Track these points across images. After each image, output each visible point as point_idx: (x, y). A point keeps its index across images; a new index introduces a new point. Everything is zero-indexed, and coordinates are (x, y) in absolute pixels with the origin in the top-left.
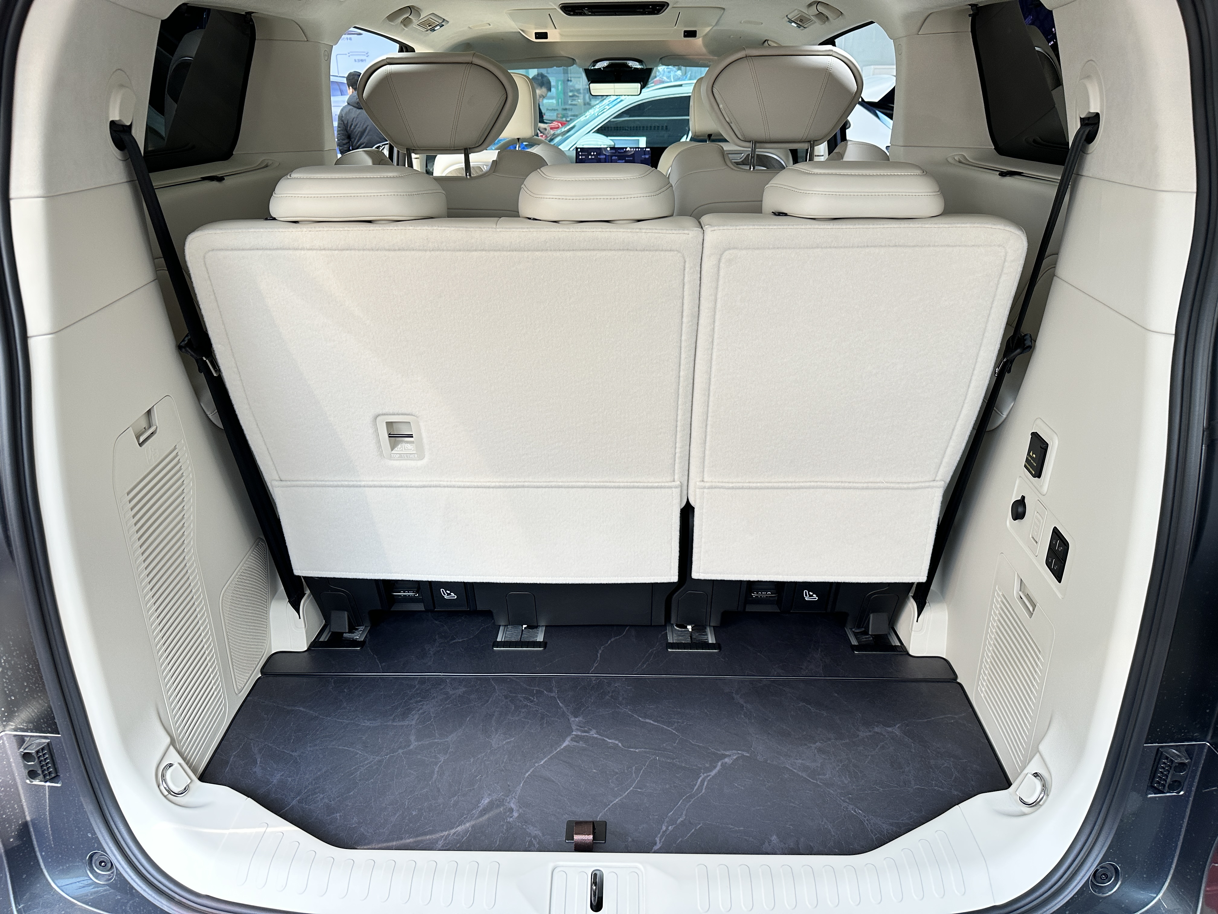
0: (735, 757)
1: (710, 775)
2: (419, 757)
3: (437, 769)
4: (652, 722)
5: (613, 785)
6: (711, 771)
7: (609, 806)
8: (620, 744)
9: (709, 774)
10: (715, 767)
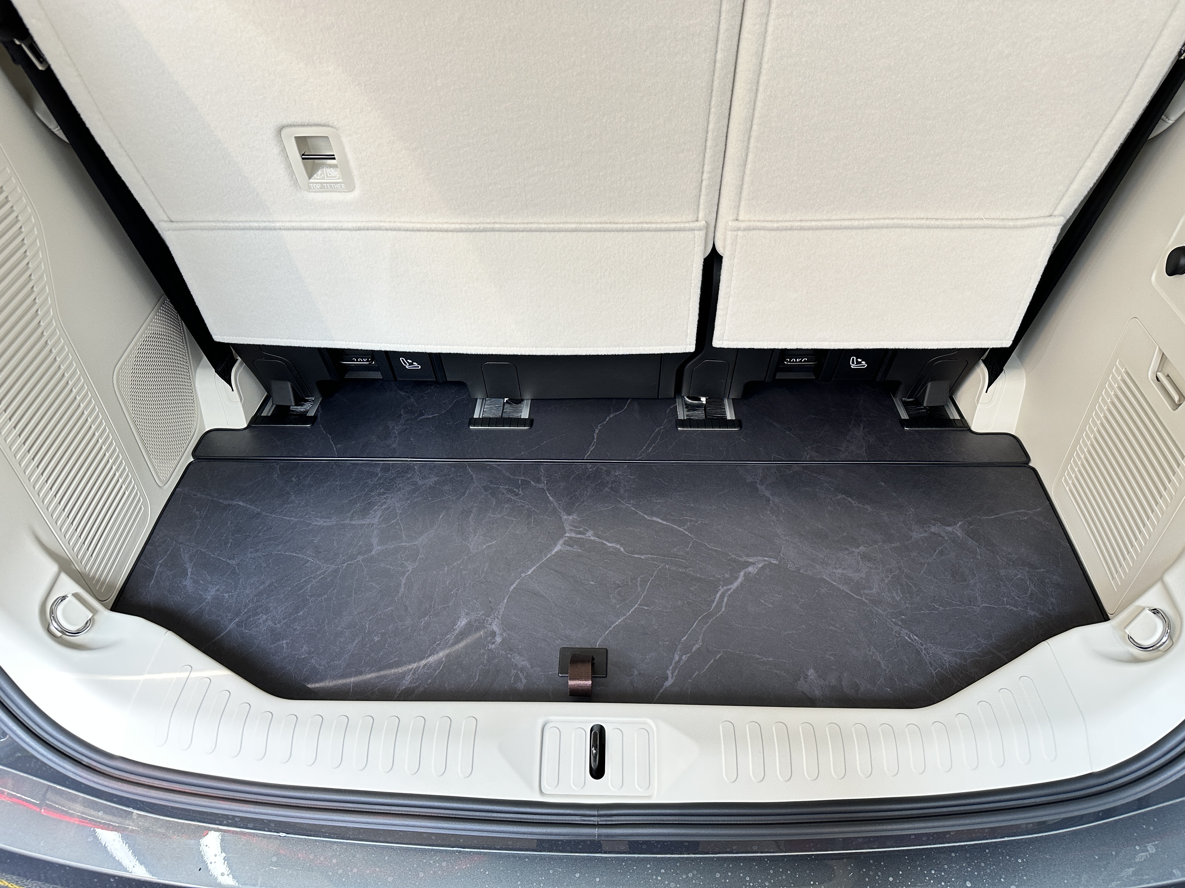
0: (760, 566)
1: (730, 589)
2: (382, 565)
3: (404, 581)
4: (660, 521)
5: (614, 601)
6: (732, 583)
7: (610, 629)
8: (622, 549)
9: (729, 587)
10: (737, 578)
